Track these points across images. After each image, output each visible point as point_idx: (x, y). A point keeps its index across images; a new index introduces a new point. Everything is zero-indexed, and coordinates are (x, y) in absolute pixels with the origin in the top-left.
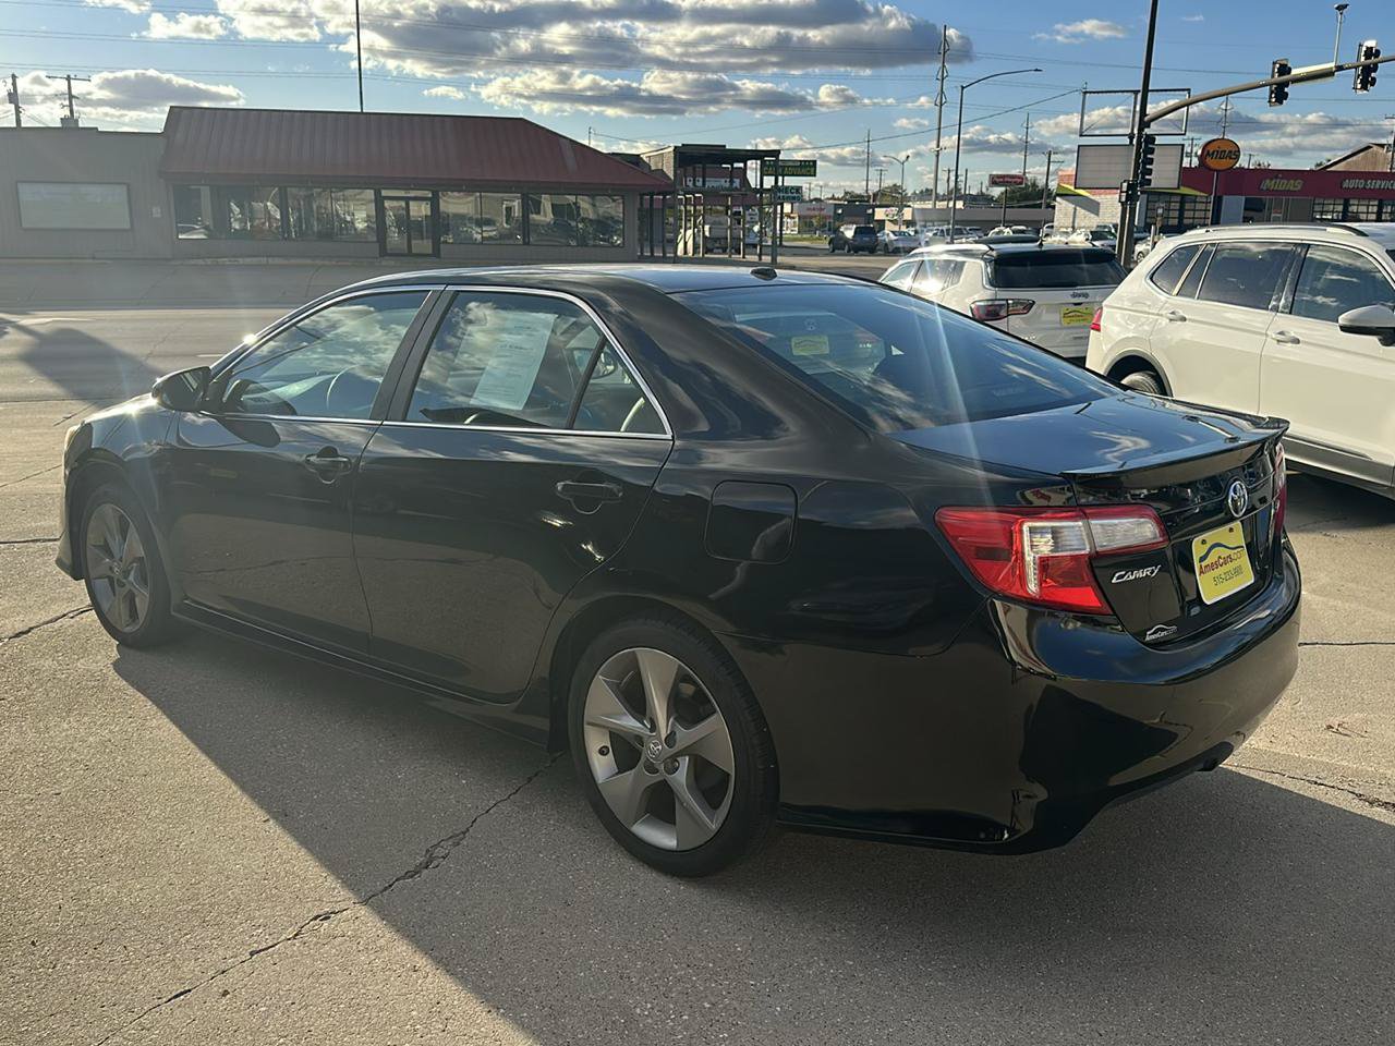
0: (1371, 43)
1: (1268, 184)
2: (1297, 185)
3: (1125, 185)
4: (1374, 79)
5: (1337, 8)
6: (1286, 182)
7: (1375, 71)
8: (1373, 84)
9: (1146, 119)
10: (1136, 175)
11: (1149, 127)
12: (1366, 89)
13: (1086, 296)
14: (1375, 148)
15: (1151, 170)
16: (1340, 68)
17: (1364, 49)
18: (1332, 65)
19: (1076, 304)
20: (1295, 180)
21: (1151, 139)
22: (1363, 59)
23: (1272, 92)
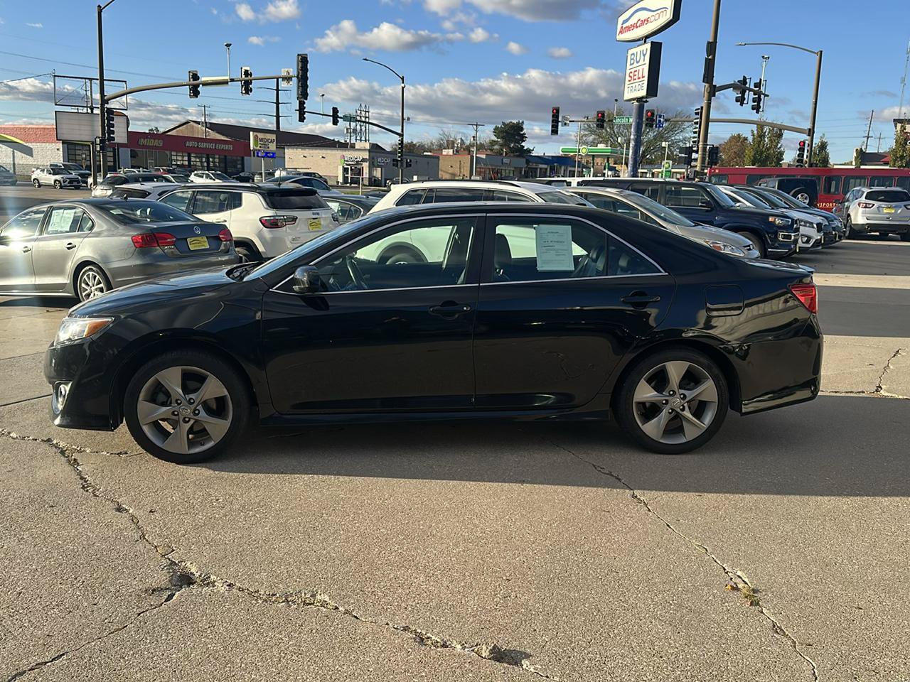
0: (248, 68)
1: (142, 141)
2: (159, 143)
3: (98, 140)
4: (251, 89)
5: (226, 45)
6: (153, 141)
7: (251, 84)
8: (251, 92)
9: (106, 98)
10: (103, 133)
11: (108, 103)
12: (248, 94)
13: (318, 214)
14: (192, 123)
15: (113, 131)
16: (232, 80)
17: (243, 71)
18: (227, 78)
19: (314, 219)
20: (159, 140)
21: (110, 111)
22: (243, 76)
23: (190, 90)
